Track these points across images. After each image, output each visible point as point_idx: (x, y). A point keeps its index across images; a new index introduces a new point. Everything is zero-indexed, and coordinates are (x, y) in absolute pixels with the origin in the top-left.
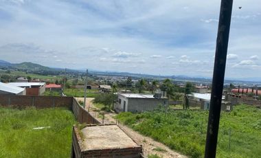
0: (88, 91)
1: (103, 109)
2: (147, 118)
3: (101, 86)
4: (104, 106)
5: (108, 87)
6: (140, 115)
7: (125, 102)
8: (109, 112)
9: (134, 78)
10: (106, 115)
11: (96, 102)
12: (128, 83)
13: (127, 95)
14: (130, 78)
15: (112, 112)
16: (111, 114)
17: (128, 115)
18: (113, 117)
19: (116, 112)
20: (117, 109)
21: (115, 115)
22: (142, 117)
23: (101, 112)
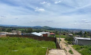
0: (64, 36)
1: (68, 43)
2: (86, 48)
3: (69, 34)
4: (68, 42)
5: (72, 34)
6: (82, 47)
7: (76, 41)
8: (70, 44)
9: (83, 31)
10: (69, 45)
11: (65, 40)
12: (80, 33)
13: (77, 38)
14: (81, 31)
15: (71, 44)
16: (71, 45)
17: (78, 46)
18: (71, 46)
19: (73, 44)
20: (74, 43)
21: (72, 45)
22: (84, 47)
23: (67, 44)
